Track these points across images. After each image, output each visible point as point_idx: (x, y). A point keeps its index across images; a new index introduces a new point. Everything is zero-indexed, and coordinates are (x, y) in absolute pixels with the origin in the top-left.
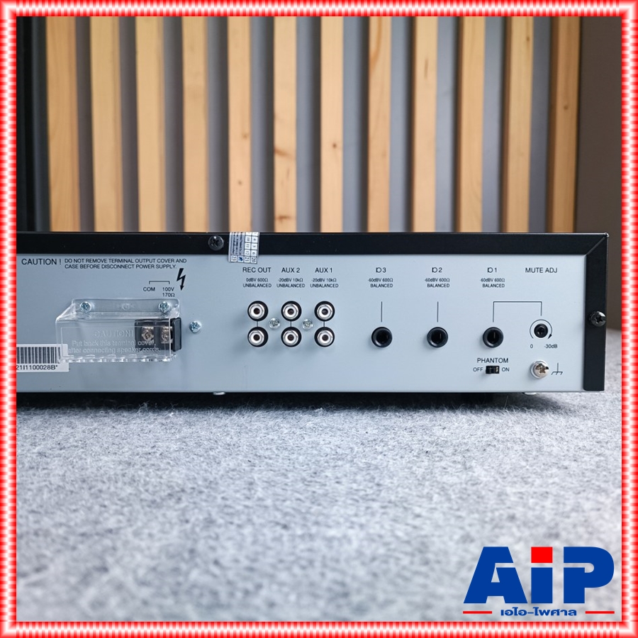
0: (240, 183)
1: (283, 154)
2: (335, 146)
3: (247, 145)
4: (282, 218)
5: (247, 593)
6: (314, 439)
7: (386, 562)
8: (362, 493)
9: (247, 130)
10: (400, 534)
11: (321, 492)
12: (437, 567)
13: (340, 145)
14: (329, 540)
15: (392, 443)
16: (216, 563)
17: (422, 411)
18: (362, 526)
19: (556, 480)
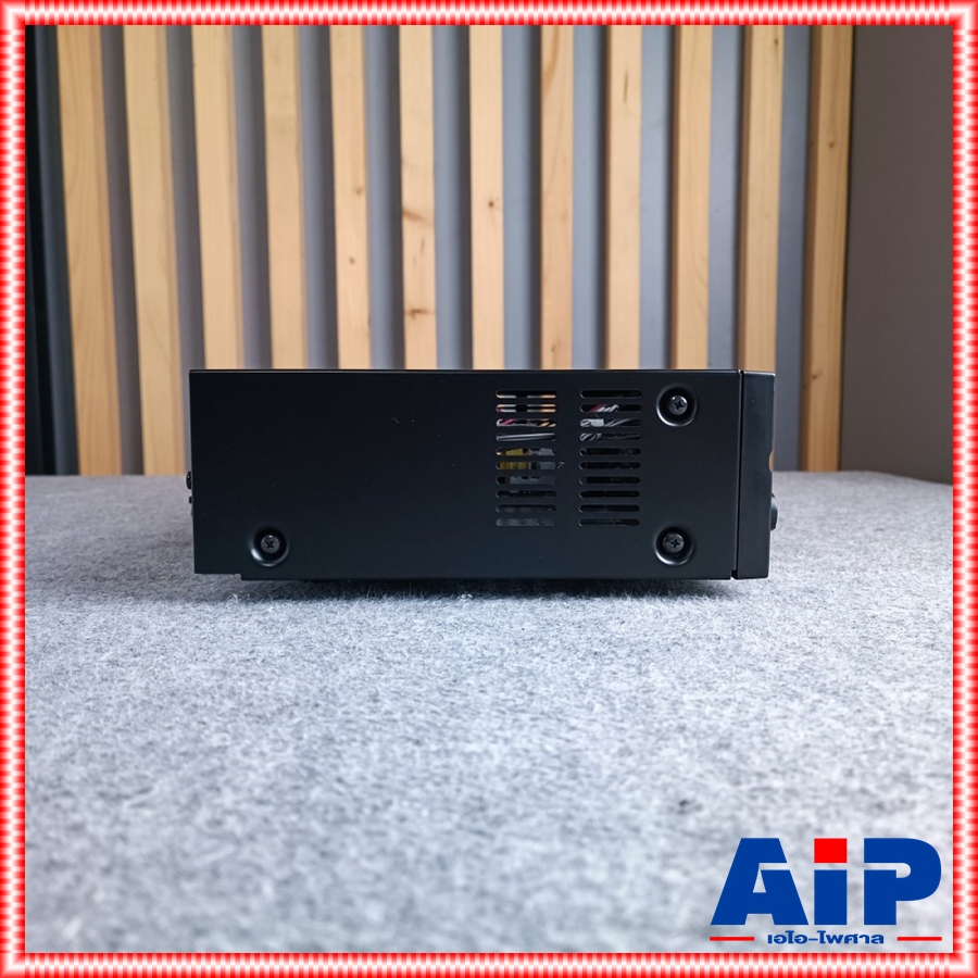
0: (352, 261)
1: (416, 217)
2: (491, 204)
3: (361, 203)
4: (415, 312)
5: (375, 808)
6: (455, 638)
7: (528, 777)
8: (510, 704)
9: (361, 182)
10: (550, 748)
11: (461, 702)
12: (585, 780)
13: (499, 204)
14: (468, 756)
15: (553, 642)
16: (340, 780)
17: (598, 599)
18: (506, 741)
19: (747, 685)
